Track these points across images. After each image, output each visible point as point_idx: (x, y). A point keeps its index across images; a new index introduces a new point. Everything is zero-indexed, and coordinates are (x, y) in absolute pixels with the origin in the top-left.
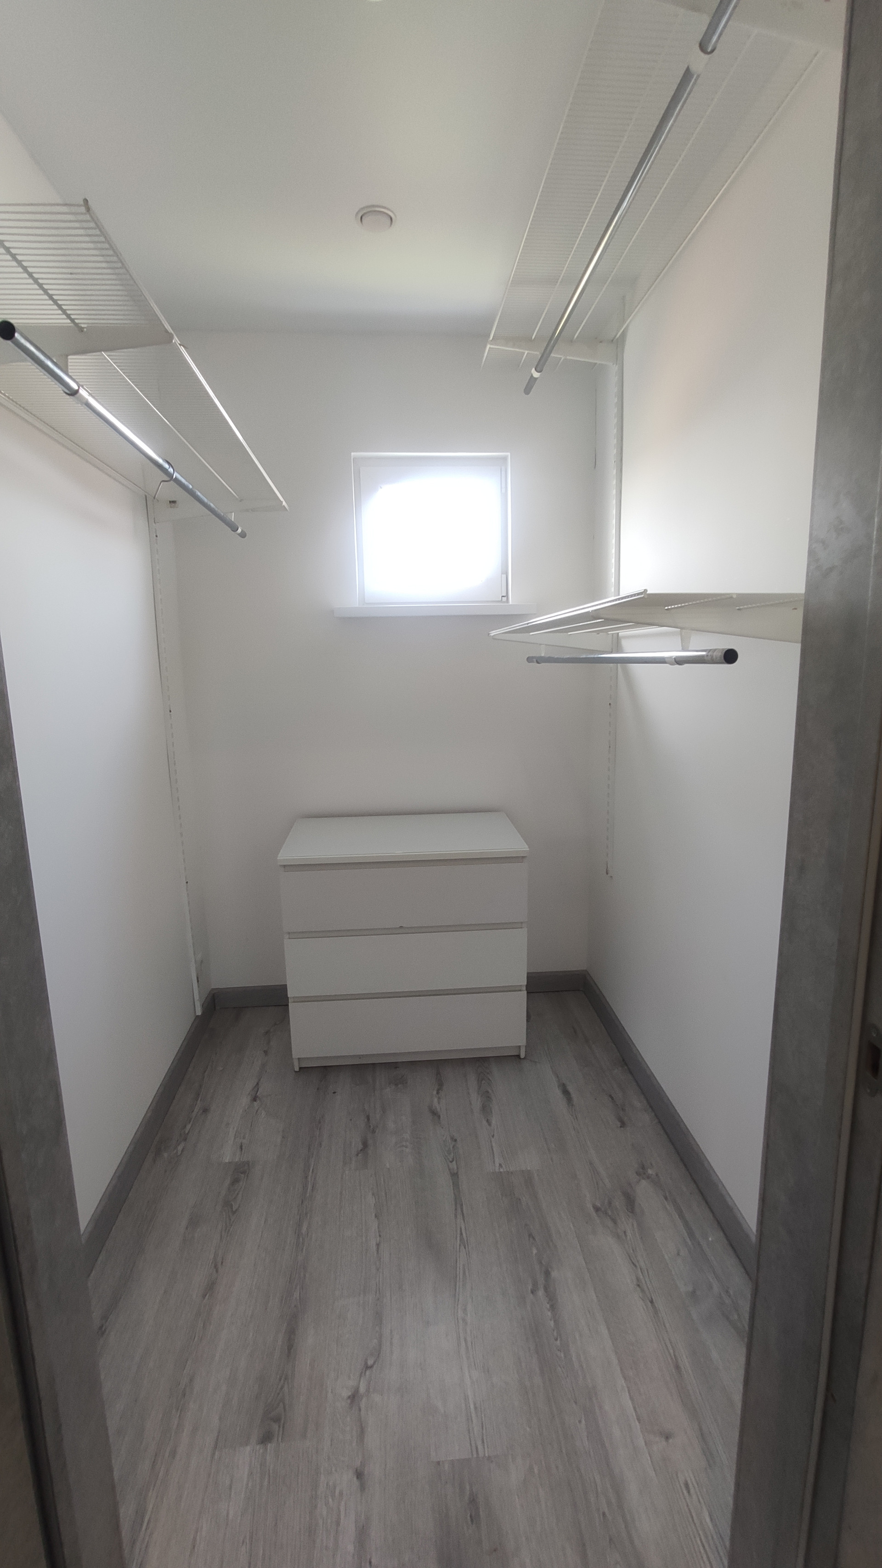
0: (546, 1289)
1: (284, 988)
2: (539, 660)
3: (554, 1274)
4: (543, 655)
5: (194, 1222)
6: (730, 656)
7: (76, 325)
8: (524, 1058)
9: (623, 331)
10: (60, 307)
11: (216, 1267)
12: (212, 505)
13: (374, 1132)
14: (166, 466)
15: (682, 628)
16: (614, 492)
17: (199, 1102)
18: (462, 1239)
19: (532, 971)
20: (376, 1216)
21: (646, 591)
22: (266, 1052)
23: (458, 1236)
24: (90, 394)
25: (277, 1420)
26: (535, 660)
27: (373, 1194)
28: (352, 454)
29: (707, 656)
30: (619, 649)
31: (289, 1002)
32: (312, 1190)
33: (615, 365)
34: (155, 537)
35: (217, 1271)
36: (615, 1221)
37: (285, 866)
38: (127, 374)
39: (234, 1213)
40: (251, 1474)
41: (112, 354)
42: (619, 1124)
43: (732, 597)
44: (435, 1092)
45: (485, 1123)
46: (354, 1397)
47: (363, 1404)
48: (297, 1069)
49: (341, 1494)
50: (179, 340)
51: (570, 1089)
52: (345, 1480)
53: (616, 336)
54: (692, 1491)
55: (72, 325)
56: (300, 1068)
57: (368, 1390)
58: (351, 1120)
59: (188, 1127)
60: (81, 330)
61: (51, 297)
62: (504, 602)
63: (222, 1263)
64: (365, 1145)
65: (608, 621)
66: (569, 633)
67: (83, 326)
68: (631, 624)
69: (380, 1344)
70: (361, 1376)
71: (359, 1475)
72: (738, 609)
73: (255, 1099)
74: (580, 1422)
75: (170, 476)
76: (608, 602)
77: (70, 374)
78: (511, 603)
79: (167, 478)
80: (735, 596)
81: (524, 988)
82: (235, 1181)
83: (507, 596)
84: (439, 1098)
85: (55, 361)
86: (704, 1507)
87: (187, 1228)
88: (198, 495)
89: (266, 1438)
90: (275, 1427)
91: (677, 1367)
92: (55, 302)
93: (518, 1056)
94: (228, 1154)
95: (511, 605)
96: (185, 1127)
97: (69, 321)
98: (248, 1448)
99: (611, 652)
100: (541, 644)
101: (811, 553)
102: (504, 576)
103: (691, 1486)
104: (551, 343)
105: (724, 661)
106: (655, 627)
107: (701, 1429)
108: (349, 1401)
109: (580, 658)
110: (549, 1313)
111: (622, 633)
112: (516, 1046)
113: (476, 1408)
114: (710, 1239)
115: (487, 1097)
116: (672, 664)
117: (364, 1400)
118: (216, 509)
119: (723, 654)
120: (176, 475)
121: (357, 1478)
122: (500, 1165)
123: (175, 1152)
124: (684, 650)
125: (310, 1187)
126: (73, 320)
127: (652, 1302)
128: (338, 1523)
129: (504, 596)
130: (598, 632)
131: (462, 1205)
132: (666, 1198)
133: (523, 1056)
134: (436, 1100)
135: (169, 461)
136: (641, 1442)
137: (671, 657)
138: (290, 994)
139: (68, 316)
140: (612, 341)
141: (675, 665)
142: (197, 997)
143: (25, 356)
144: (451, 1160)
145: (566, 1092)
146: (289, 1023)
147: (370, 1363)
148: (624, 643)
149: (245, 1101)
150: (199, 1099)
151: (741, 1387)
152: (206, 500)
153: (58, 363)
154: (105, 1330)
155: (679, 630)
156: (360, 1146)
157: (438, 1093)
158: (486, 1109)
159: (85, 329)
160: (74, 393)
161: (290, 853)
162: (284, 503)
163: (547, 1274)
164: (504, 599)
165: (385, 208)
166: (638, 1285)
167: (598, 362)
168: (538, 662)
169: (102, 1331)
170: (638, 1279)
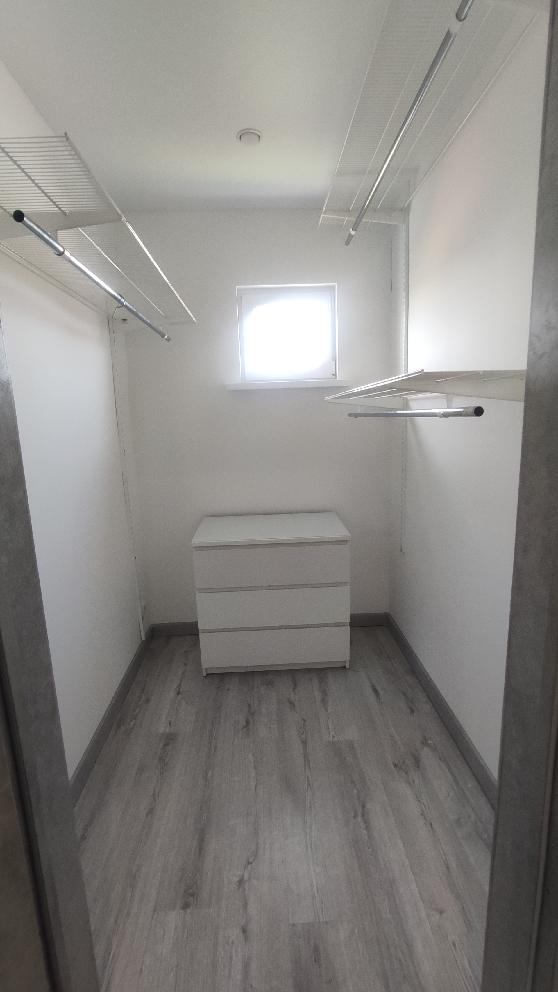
0: (363, 816)
1: (196, 624)
2: (356, 415)
3: (368, 806)
4: (359, 412)
5: (141, 770)
6: (479, 412)
7: (62, 211)
8: (349, 669)
9: (409, 202)
10: (52, 200)
11: (154, 798)
12: (149, 321)
13: (253, 714)
14: (119, 298)
15: (447, 394)
16: (404, 307)
17: (143, 695)
18: (309, 784)
19: (352, 613)
20: (254, 768)
21: (423, 370)
22: (185, 664)
23: (307, 781)
24: (71, 255)
25: (192, 895)
26: (354, 415)
27: (253, 754)
28: (237, 286)
29: (464, 411)
30: (408, 408)
31: (199, 633)
32: (215, 751)
33: (404, 225)
34: (114, 342)
35: (155, 800)
36: (407, 773)
37: (196, 547)
38: (94, 241)
39: (166, 764)
40: (176, 928)
41: (85, 229)
42: (409, 711)
43: (479, 373)
44: (292, 690)
45: (323, 709)
46: (241, 882)
47: (246, 886)
48: (205, 675)
49: (233, 942)
50: (126, 219)
51: (378, 688)
52: (235, 933)
53: (404, 206)
54: (457, 947)
55: (60, 211)
56: (207, 674)
57: (250, 878)
58: (239, 707)
59: (137, 711)
60: (65, 214)
61: (46, 194)
62: (334, 379)
63: (158, 796)
64: (248, 723)
65: (399, 390)
66: (376, 398)
67: (66, 212)
68: (414, 391)
69: (257, 848)
70: (245, 868)
71: (244, 931)
72: (484, 381)
73: (178, 693)
74: (385, 901)
75: (122, 304)
76: (399, 378)
77: (59, 242)
78: (338, 379)
79: (120, 305)
80: (481, 373)
81: (348, 624)
82: (166, 745)
83: (336, 375)
84: (294, 694)
85: (49, 234)
86: (465, 957)
87: (136, 774)
88: (139, 315)
89: (186, 906)
90: (191, 899)
91: (448, 868)
92: (49, 197)
93: (345, 667)
94: (162, 728)
95: (338, 380)
96: (135, 711)
97: (57, 209)
98: (175, 912)
99: (403, 410)
100: (357, 405)
101: (531, 344)
102: (334, 362)
103: (457, 945)
104: (362, 212)
105: (474, 414)
106: (429, 393)
107: (463, 908)
108: (238, 884)
109: (382, 414)
110: (365, 831)
111: (410, 397)
112: (344, 661)
113: (318, 891)
114: (469, 786)
115: (325, 693)
116: (440, 417)
117: (247, 883)
118: (151, 324)
119: (474, 410)
120: (126, 303)
121: (243, 932)
122: (333, 737)
123: (129, 726)
124: (448, 408)
125: (213, 750)
126: (60, 208)
127: (431, 825)
128: (231, 960)
129: (333, 375)
130: (394, 397)
131: (309, 762)
132: (440, 759)
133: (347, 667)
134: (292, 695)
135: (121, 294)
136: (423, 914)
137: (440, 413)
138: (200, 628)
139: (57, 206)
140: (402, 209)
141: (443, 417)
142: (142, 629)
143: (30, 231)
144: (302, 733)
145: (375, 691)
146: (199, 645)
147: (251, 860)
148: (411, 404)
149: (172, 694)
150: (144, 693)
151: (488, 880)
152: (144, 318)
153: (51, 236)
154: (86, 836)
155: (445, 395)
156: (245, 724)
157: (293, 690)
158: (324, 701)
159: (68, 214)
160: (61, 254)
161: (199, 539)
162: (194, 319)
163: (363, 806)
164: (334, 377)
165: (255, 130)
166: (422, 815)
167: (393, 223)
168: (355, 417)
169: (84, 837)
170: (422, 811)
